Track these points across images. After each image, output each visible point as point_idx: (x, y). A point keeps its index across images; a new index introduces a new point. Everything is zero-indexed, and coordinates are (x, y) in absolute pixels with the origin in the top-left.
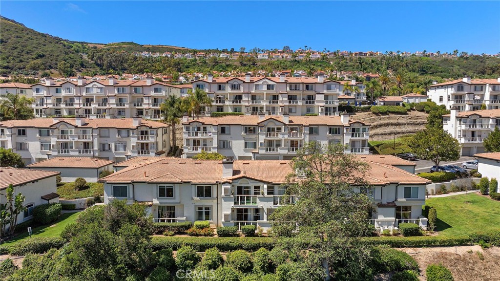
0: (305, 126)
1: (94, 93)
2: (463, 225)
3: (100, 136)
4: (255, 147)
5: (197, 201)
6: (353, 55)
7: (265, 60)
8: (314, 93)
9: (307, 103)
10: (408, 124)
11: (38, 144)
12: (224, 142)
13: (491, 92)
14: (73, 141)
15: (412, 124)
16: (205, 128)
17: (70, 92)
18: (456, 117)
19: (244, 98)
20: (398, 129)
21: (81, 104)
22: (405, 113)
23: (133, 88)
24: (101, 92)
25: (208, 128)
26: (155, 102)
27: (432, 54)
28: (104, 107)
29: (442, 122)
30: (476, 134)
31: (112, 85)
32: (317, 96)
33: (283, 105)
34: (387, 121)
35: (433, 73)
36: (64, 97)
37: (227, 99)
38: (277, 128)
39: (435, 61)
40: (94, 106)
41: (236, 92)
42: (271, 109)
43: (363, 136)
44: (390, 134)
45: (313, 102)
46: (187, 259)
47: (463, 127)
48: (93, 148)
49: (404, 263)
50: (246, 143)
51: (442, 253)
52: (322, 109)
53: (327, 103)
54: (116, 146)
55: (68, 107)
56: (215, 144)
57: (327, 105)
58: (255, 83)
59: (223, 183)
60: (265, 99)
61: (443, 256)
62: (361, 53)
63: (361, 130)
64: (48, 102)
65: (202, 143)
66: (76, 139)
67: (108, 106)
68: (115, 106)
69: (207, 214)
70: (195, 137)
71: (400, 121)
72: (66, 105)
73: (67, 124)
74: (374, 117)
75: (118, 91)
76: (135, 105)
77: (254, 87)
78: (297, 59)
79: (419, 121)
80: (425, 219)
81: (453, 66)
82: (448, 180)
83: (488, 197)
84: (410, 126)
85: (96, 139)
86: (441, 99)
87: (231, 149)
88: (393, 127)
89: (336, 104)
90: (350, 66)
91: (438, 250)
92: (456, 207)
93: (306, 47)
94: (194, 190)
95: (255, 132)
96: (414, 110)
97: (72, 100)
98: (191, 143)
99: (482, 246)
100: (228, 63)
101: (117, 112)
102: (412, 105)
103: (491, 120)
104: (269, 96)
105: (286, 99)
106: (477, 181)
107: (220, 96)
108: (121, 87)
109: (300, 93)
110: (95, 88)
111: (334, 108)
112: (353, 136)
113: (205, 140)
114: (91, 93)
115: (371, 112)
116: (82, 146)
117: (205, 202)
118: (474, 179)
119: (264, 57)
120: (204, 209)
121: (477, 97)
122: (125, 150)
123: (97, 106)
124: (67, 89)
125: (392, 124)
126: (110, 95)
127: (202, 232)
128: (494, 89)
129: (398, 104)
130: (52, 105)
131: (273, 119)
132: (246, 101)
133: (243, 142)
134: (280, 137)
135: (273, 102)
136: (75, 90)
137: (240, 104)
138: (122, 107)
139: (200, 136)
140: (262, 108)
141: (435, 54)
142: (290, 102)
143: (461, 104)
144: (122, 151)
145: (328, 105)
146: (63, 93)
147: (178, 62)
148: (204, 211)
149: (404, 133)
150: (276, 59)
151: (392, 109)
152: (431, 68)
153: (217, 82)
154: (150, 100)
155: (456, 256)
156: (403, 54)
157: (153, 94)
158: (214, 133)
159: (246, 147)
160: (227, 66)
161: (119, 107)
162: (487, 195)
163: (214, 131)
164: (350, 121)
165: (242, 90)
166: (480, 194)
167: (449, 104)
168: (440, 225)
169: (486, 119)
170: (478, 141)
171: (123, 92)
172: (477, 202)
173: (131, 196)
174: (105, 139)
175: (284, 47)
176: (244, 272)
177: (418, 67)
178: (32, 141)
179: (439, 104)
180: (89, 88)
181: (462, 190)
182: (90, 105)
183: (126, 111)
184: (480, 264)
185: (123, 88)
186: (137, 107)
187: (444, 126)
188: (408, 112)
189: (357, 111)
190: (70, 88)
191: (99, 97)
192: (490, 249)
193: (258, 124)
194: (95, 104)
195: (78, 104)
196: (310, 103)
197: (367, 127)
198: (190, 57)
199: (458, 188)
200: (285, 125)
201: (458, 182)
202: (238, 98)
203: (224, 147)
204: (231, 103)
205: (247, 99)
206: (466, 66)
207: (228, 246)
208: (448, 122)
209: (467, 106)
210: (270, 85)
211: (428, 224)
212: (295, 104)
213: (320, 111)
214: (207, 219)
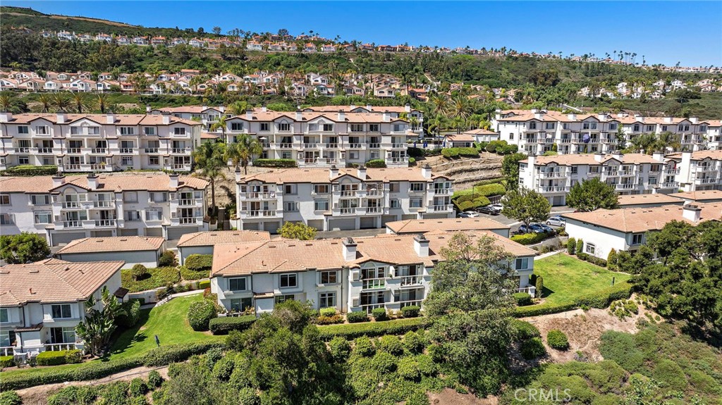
0: (385, 183)
1: (84, 134)
2: (562, 289)
3: (125, 202)
4: (327, 209)
5: (321, 288)
6: (379, 50)
7: (257, 52)
8: (379, 134)
9: (371, 146)
10: (482, 169)
11: (31, 215)
12: (289, 204)
13: (562, 131)
14: (87, 210)
15: (485, 169)
16: (266, 188)
17: (44, 132)
18: (535, 165)
19: (295, 141)
20: (472, 176)
21: (65, 150)
22: (477, 157)
23: (144, 127)
24: (95, 133)
25: (270, 188)
26: (175, 146)
27: (476, 51)
28: (101, 154)
29: (518, 168)
30: (554, 183)
31: (112, 123)
32: (383, 138)
33: (344, 150)
34: (460, 168)
35: (479, 80)
36: (35, 139)
37: (273, 142)
38: (353, 186)
39: (480, 62)
40: (85, 153)
41: (285, 133)
42: (329, 155)
43: (447, 193)
44: (464, 182)
45: (379, 146)
46: (342, 350)
47: (542, 176)
48: (115, 218)
49: (529, 332)
50: (316, 204)
51: (555, 319)
52: (389, 155)
53: (394, 146)
54: (147, 214)
55: (43, 154)
56: (280, 207)
57: (394, 149)
58: (309, 123)
59: (351, 269)
60: (321, 142)
61: (556, 322)
62: (389, 47)
63: (444, 185)
64: (5, 147)
65: (262, 206)
66: (92, 207)
67: (107, 152)
68: (118, 153)
69: (330, 300)
70: (255, 200)
71: (474, 166)
72: (40, 151)
73: (76, 187)
74: (446, 162)
75: (122, 133)
76: (147, 151)
77: (308, 128)
78: (303, 52)
79: (492, 165)
80: (533, 287)
81: (501, 70)
82: (539, 241)
83: (575, 257)
84: (483, 171)
85: (121, 206)
86: (512, 136)
87: (299, 211)
88: (467, 173)
89: (405, 148)
90: (377, 66)
91: (551, 316)
92: (552, 270)
93: (311, 32)
94: (318, 277)
95: (327, 191)
96: (485, 151)
97: (48, 144)
98: (249, 207)
99: (583, 309)
100: (204, 56)
101: (120, 160)
102: (483, 144)
103: (567, 168)
104: (325, 139)
105: (347, 142)
106: (564, 241)
107: (263, 138)
108: (127, 127)
109: (363, 136)
110: (85, 127)
111: (402, 152)
112: (436, 192)
113: (266, 203)
114: (80, 134)
115: (442, 156)
116: (99, 215)
117: (330, 288)
118: (561, 238)
119: (256, 48)
120: (327, 295)
121: (549, 136)
122: (160, 218)
123: (90, 153)
124: (41, 128)
125: (466, 171)
126: (108, 137)
127: (332, 319)
128: (565, 128)
129: (468, 145)
130: (14, 151)
131: (349, 175)
132: (297, 146)
133: (313, 203)
134: (357, 196)
135: (332, 146)
136: (52, 130)
137: (290, 149)
138: (129, 154)
139: (261, 198)
140: (317, 153)
141: (479, 51)
142: (352, 146)
143: (533, 144)
144: (155, 219)
145: (396, 149)
146: (33, 134)
147: (127, 52)
148: (327, 297)
149: (478, 180)
150: (274, 51)
151: (465, 151)
152: (477, 71)
153: (259, 120)
154: (169, 145)
155: (566, 321)
156: (441, 49)
157: (172, 135)
158: (278, 194)
159: (316, 209)
160: (204, 59)
161: (124, 154)
162: (573, 254)
163: (278, 191)
164: (432, 175)
165: (292, 131)
166: (567, 254)
167: (522, 144)
168: (546, 292)
169: (563, 167)
170: (555, 191)
171: (129, 133)
172: (568, 264)
173: (250, 289)
174: (132, 205)
175: (280, 30)
176: (396, 356)
177: (462, 71)
178: (20, 212)
179: (510, 143)
180: (76, 127)
181: (551, 250)
182: (79, 151)
183: (134, 159)
184: (584, 325)
185: (129, 128)
186: (150, 154)
187: (520, 173)
188: (480, 154)
189: (427, 156)
190: (44, 128)
191: (90, 140)
192: (589, 311)
193: (332, 181)
194: (86, 150)
195: (59, 150)
196: (375, 146)
197: (450, 182)
198: (141, 43)
199: (547, 248)
200: (362, 181)
201: (548, 242)
202: (287, 141)
203: (289, 209)
204: (279, 148)
205: (299, 142)
206: (515, 69)
207: (373, 332)
208: (525, 168)
209: (539, 146)
210: (327, 125)
211: (536, 292)
212: (357, 148)
213: (386, 156)
214: (330, 305)
